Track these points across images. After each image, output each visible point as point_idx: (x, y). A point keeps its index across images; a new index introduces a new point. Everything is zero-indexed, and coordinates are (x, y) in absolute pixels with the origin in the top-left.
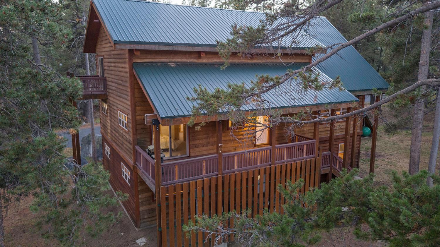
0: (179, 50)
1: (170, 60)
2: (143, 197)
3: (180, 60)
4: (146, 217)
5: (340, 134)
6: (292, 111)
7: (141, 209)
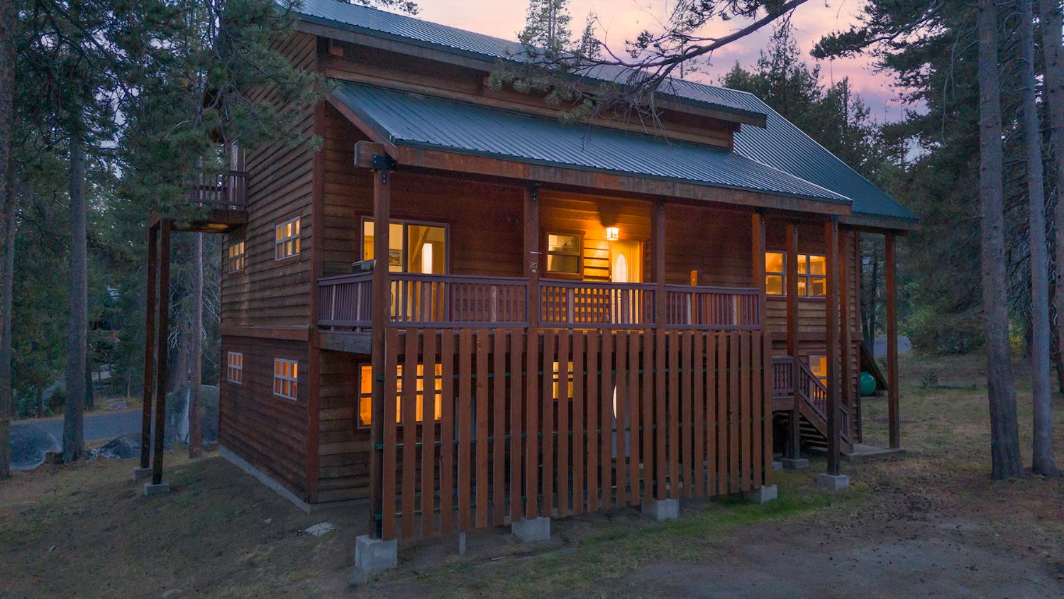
2: (329, 418)
4: (333, 475)
5: (809, 329)
7: (323, 449)
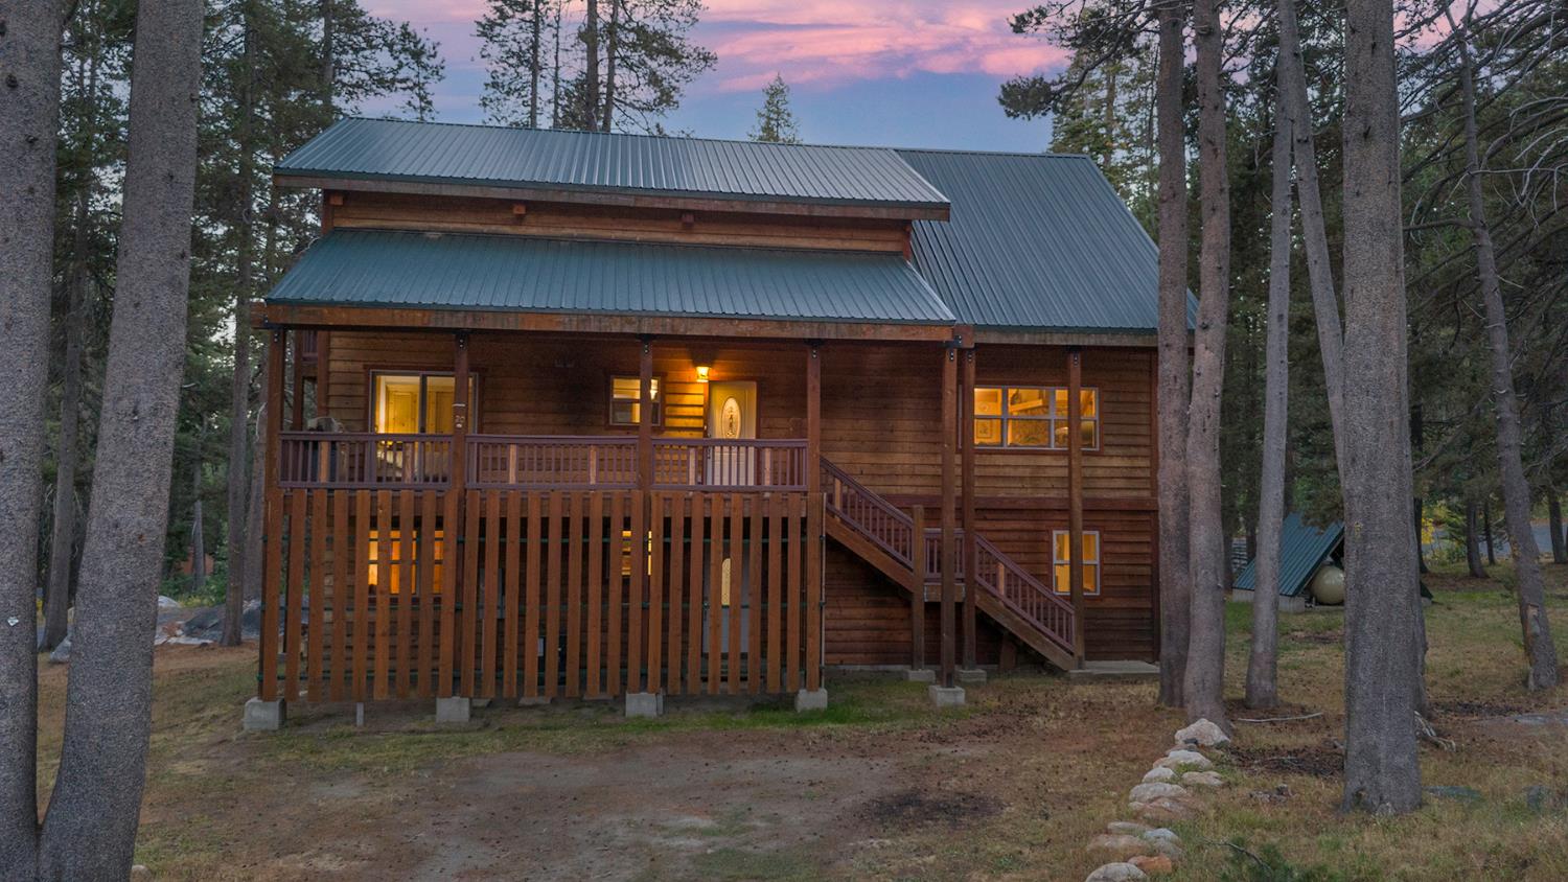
0: (444, 193)
1: (432, 224)
3: (459, 226)
5: (1053, 494)
6: (686, 329)
